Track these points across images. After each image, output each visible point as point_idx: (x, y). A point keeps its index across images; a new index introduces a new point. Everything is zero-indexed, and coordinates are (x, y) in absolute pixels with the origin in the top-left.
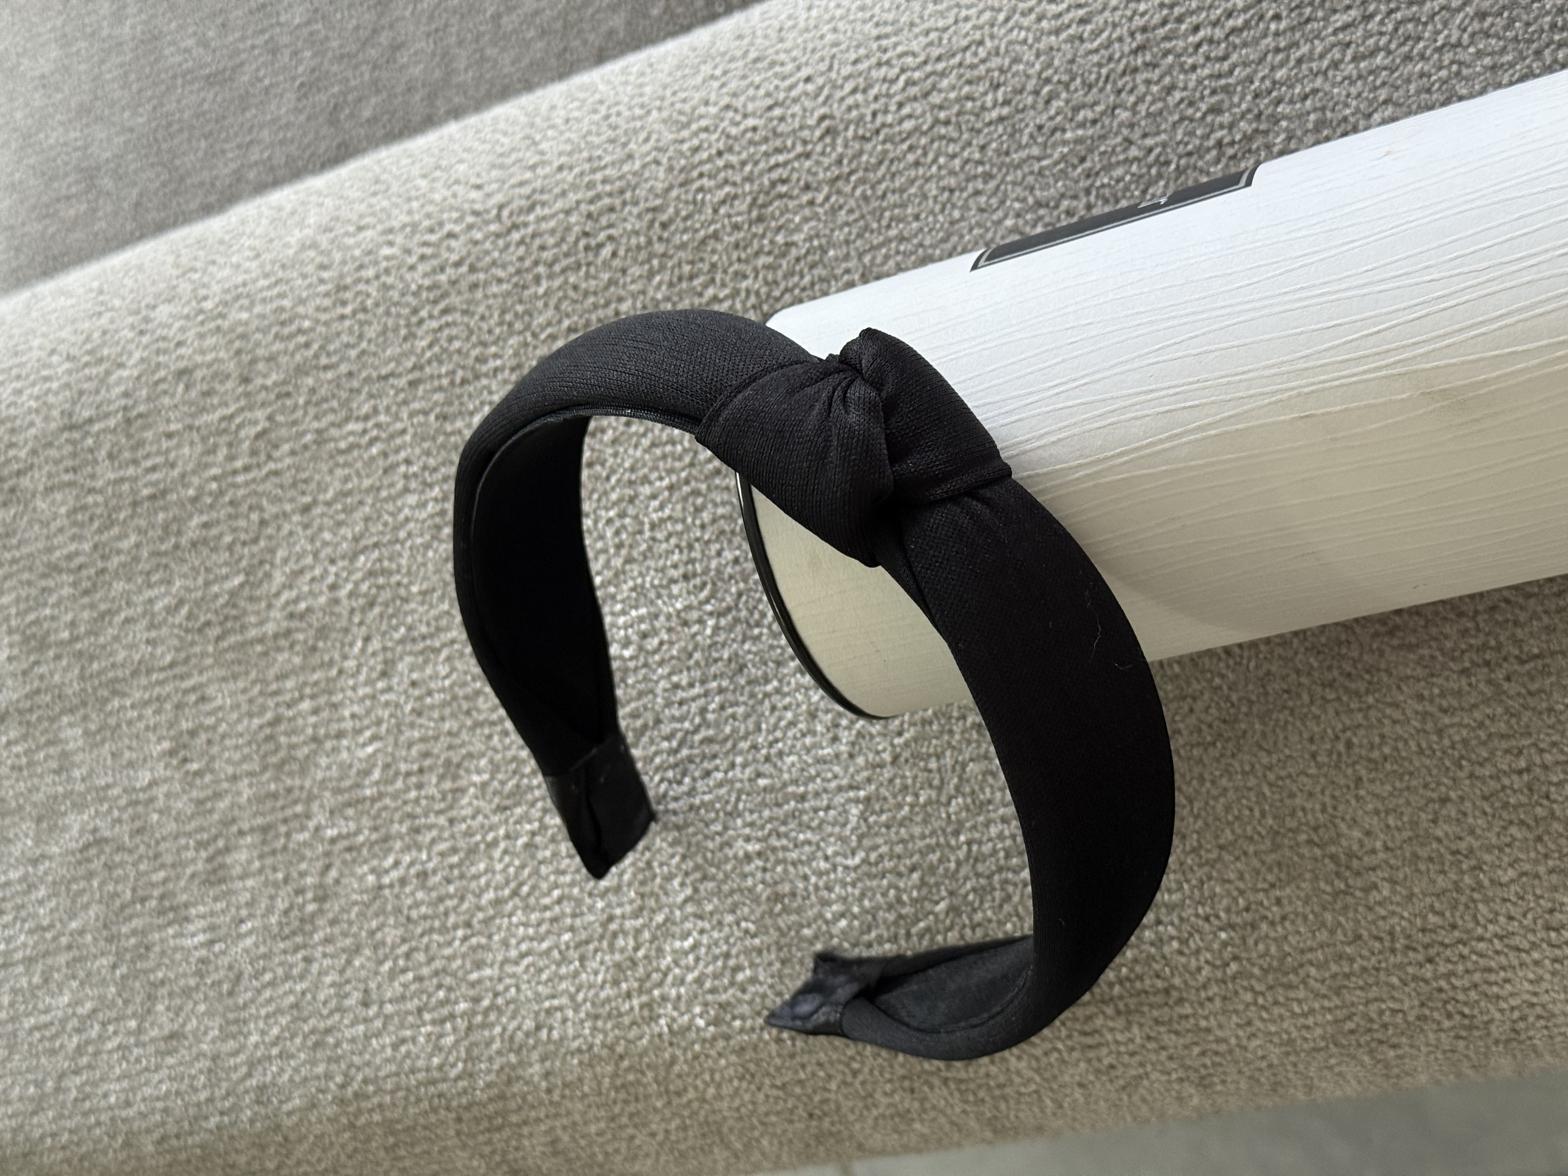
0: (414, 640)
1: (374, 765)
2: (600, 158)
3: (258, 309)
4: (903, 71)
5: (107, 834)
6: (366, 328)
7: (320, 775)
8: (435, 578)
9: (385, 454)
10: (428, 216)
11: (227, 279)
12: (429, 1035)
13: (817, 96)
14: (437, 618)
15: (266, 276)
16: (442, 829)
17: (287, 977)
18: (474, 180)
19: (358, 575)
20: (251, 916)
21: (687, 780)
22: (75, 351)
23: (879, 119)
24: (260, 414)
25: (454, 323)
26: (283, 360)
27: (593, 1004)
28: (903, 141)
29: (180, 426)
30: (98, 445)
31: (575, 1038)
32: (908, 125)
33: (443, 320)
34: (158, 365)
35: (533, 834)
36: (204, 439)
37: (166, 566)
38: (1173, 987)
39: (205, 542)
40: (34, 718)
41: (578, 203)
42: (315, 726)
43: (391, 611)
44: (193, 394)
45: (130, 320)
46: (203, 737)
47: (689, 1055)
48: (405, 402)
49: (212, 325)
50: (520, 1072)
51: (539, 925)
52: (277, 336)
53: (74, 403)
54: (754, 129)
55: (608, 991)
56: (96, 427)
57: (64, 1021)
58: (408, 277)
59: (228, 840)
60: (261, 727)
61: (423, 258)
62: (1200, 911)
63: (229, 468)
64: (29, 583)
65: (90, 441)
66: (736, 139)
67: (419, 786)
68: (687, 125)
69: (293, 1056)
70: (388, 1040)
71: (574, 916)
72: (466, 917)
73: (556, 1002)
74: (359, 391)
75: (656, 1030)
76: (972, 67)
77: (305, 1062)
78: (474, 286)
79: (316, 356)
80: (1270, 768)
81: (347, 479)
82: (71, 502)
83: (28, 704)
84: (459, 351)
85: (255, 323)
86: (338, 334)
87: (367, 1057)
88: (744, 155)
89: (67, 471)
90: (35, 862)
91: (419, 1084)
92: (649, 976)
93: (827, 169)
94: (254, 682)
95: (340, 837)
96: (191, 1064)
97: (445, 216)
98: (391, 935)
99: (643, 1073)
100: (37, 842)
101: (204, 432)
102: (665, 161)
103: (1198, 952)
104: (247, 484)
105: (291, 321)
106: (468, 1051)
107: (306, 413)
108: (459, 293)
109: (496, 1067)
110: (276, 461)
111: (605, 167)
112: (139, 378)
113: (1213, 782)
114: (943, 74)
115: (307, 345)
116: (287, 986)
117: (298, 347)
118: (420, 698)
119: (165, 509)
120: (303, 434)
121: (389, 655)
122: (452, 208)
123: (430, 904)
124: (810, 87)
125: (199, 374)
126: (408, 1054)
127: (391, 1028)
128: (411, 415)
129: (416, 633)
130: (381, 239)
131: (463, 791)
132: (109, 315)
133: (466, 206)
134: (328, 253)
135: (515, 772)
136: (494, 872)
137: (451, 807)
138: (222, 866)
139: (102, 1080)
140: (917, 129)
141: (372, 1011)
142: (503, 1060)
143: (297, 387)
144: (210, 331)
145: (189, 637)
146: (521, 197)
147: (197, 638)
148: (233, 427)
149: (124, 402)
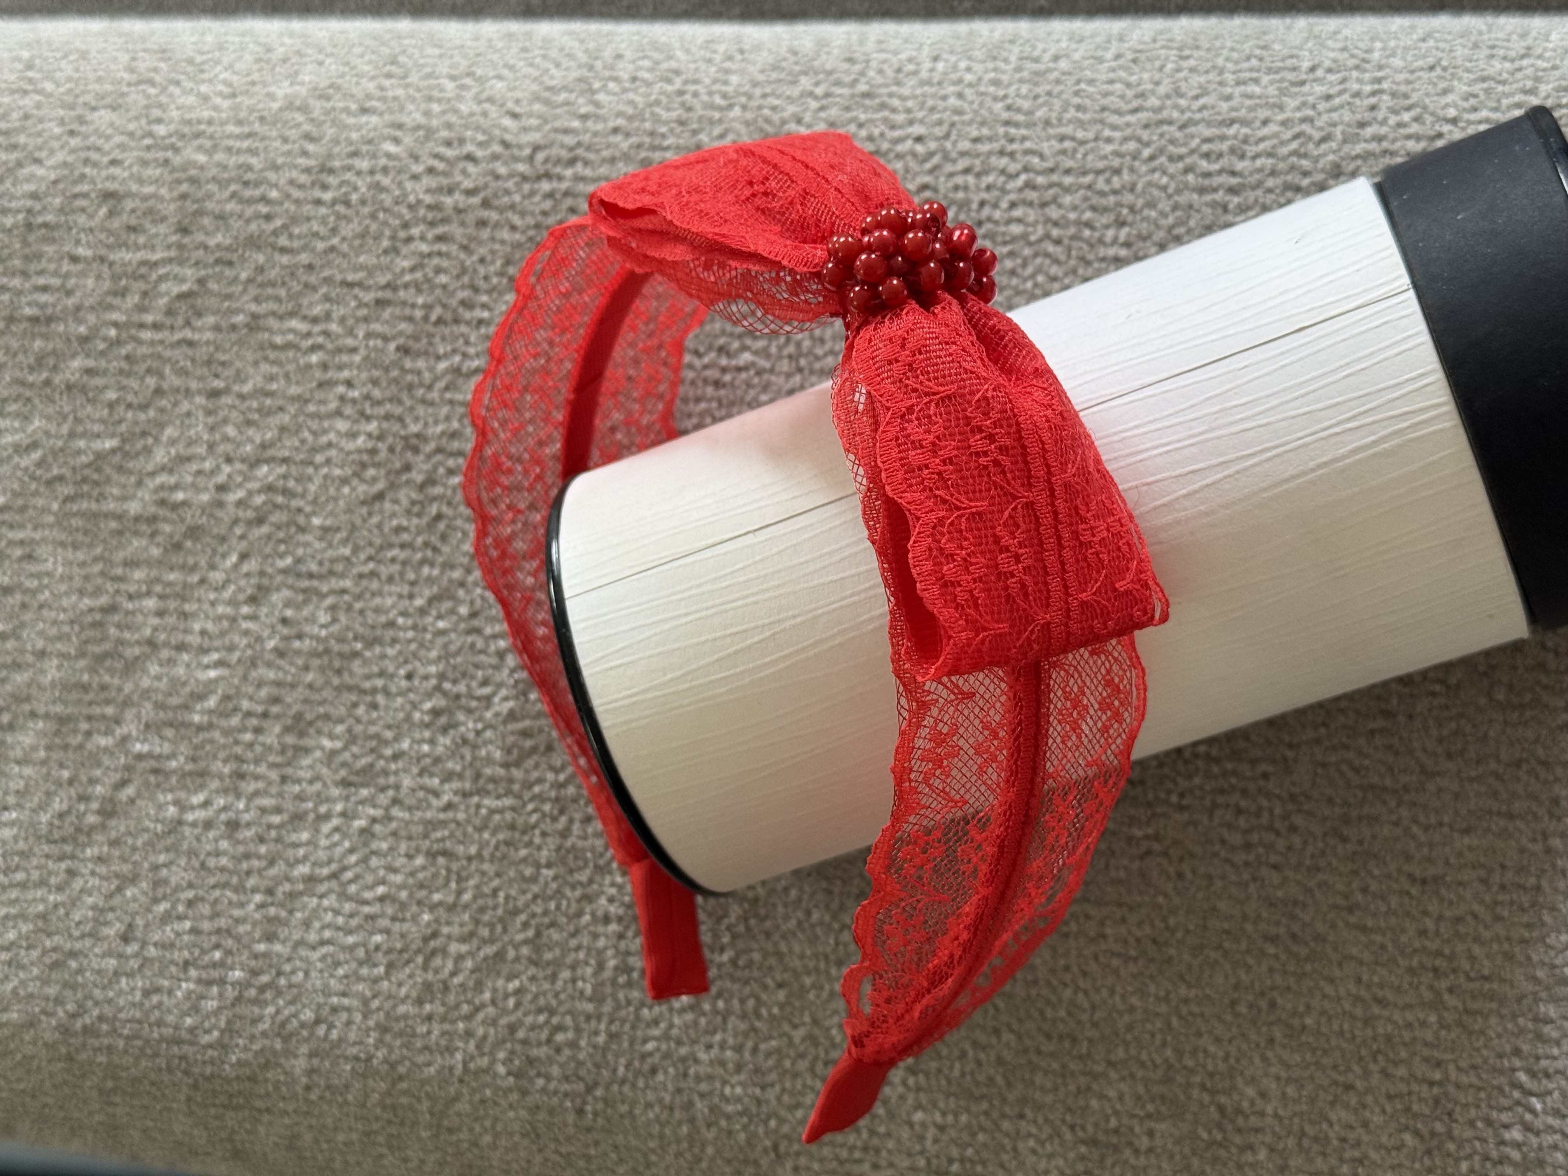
0: (299, 575)
1: (212, 692)
2: (663, 136)
3: (219, 157)
4: (1026, 169)
6: (343, 223)
7: (146, 683)
8: (344, 518)
9: (325, 366)
10: (449, 126)
11: (191, 108)
12: (189, 993)
13: (925, 160)
14: (333, 561)
15: (239, 123)
16: (270, 783)
17: (42, 883)
18: (510, 105)
19: (254, 485)
20: (19, 806)
21: (563, 819)
23: (986, 211)
24: (189, 272)
25: (448, 255)
26: (236, 224)
27: (388, 1014)
28: (1005, 243)
29: (89, 253)
31: (355, 1044)
32: (1016, 229)
33: (437, 247)
34: (83, 176)
35: (374, 820)
36: (115, 278)
37: (29, 400)
39: (84, 390)
42: (155, 629)
43: (281, 535)
44: (116, 224)
45: (62, 112)
46: (18, 597)
47: (477, 1097)
49: (161, 155)
50: (282, 1061)
51: (351, 916)
52: (233, 195)
55: (408, 1008)
58: (409, 185)
59: (15, 717)
60: (91, 610)
61: (431, 171)
63: (136, 318)
67: (258, 731)
69: (23, 967)
70: (140, 984)
71: (394, 919)
72: (271, 884)
73: (346, 1001)
74: (314, 289)
75: (450, 1062)
76: (1102, 194)
77: (37, 978)
79: (275, 233)
81: (272, 378)
84: (444, 287)
85: (214, 171)
86: (308, 219)
91: (162, 1039)
92: (457, 1006)
94: (96, 560)
95: (150, 755)
97: (469, 133)
98: (177, 876)
99: (419, 1100)
101: (118, 269)
103: (1051, 1156)
104: (152, 343)
105: (257, 184)
106: (229, 1022)
107: (245, 290)
108: (463, 224)
109: (256, 1047)
110: (194, 329)
111: (667, 148)
112: (55, 182)
114: (1067, 190)
115: (268, 218)
116: (39, 894)
117: (257, 216)
118: (287, 639)
119: (46, 337)
120: (236, 312)
121: (265, 581)
122: (478, 128)
123: (233, 857)
124: (920, 148)
125: (129, 204)
126: (159, 1005)
127: (149, 973)
128: (369, 335)
129: (303, 569)
130: (386, 131)
131: (307, 751)
132: (37, 97)
133: (497, 132)
134: (319, 124)
135: (372, 751)
136: (316, 846)
137: (289, 764)
140: (1024, 236)
141: (131, 949)
142: (267, 1042)
143: (243, 259)
144: (156, 160)
145: (33, 486)
146: (562, 146)
147: (42, 489)
148: (154, 276)
149: (29, 203)
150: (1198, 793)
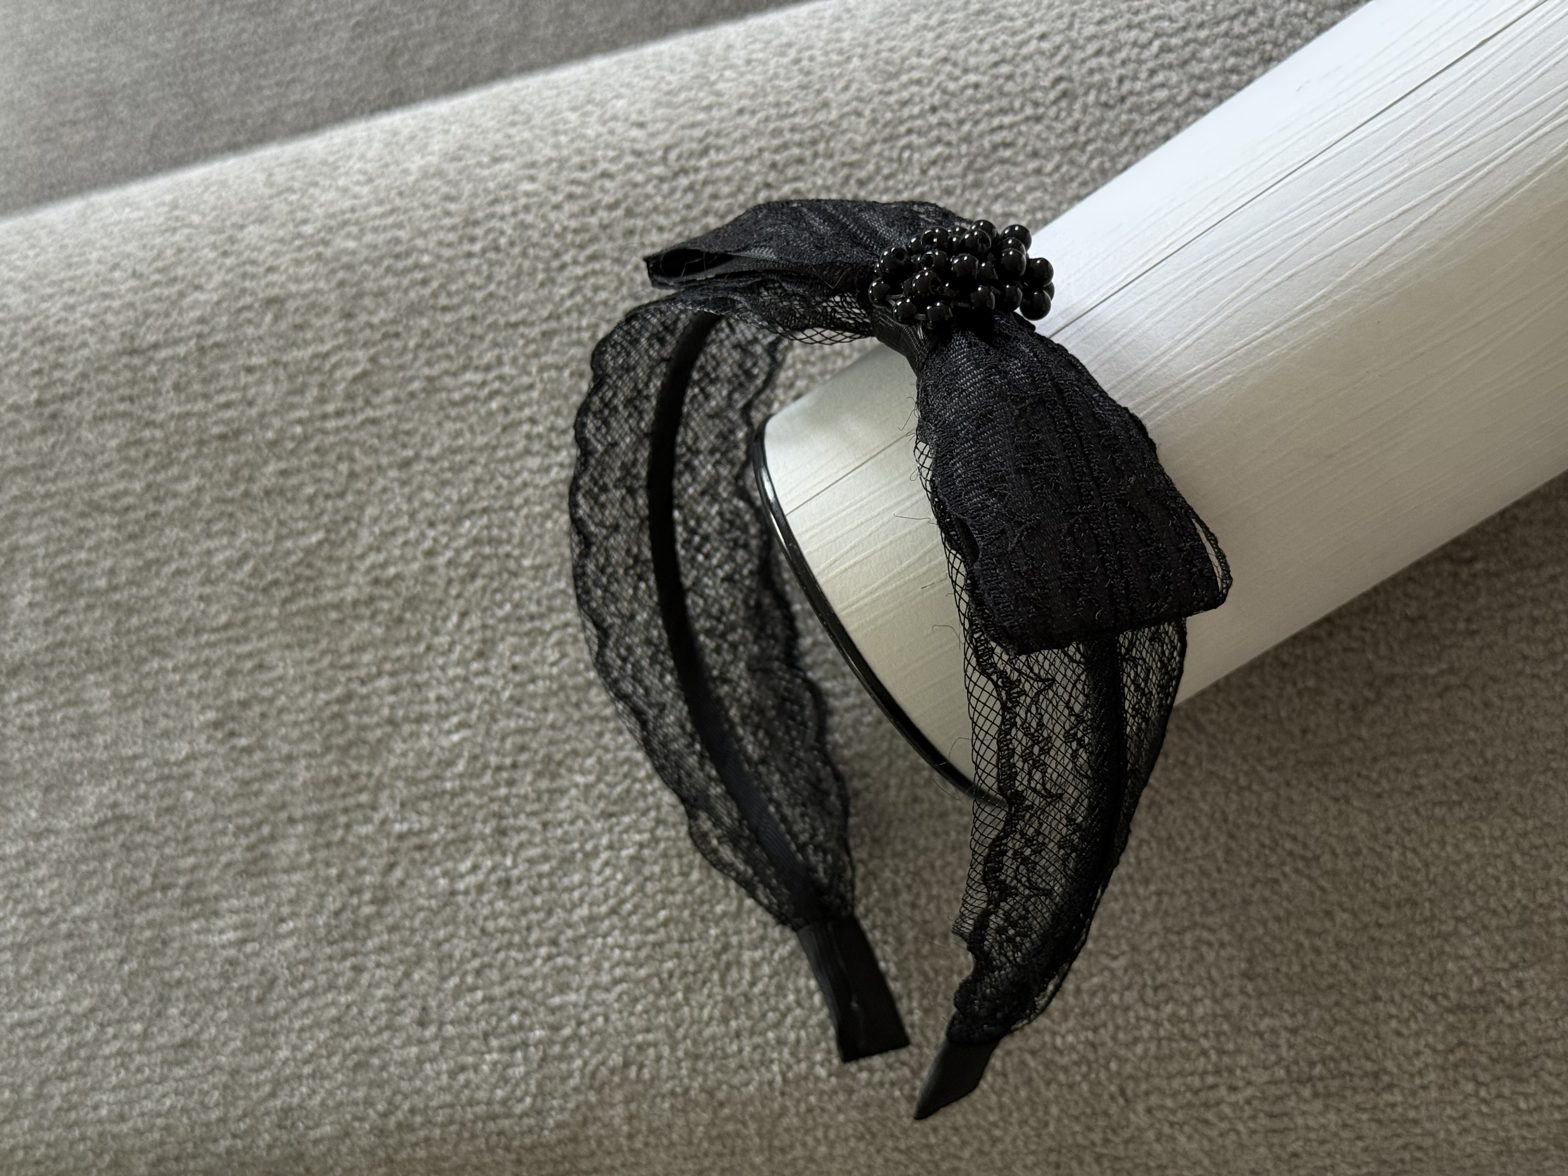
0: (520, 620)
1: (459, 756)
2: (788, 104)
3: (369, 238)
4: (1157, 35)
5: (128, 810)
6: (496, 269)
7: (393, 762)
8: (552, 552)
9: (506, 410)
10: (580, 152)
11: (332, 203)
12: (495, 1064)
13: (1053, 55)
14: (550, 597)
15: (380, 203)
16: (533, 832)
17: (331, 986)
18: (634, 117)
19: (462, 542)
20: (294, 915)
22: (142, 268)
23: (1126, 87)
24: (361, 354)
25: (603, 272)
26: (394, 296)
27: (695, 1042)
28: (1153, 111)
29: (263, 360)
30: (163, 373)
31: (669, 1078)
32: (1161, 95)
33: (590, 267)
34: (244, 291)
35: (641, 846)
36: (291, 378)
37: (231, 515)
38: (1385, 1071)
39: (282, 492)
40: (53, 674)
41: (761, 150)
42: (392, 707)
43: (495, 584)
44: (283, 326)
45: (212, 238)
46: (257, 709)
47: (803, 1107)
48: (537, 355)
49: (311, 252)
50: (599, 1113)
51: (638, 948)
52: (388, 270)
53: (138, 325)
54: (977, 86)
55: (714, 1029)
56: (163, 354)
57: (53, 1020)
58: (552, 216)
59: (275, 826)
60: (328, 703)
61: (570, 197)
62: (1427, 988)
63: (318, 411)
64: (64, 522)
65: (153, 369)
66: (953, 95)
67: (511, 783)
68: (895, 76)
69: (329, 1077)
70: (444, 1067)
71: (681, 941)
72: (552, 934)
73: (650, 1037)
74: (481, 338)
75: (768, 1076)
76: (1241, 37)
77: (343, 1084)
78: (630, 232)
79: (435, 295)
80: (1525, 835)
81: (458, 434)
82: (124, 435)
83: (48, 657)
84: (605, 303)
85: (365, 253)
86: (463, 273)
87: (418, 1083)
88: (962, 114)
89: (122, 399)
90: (38, 837)
91: (477, 1118)
92: (764, 1015)
93: (1060, 136)
94: (324, 653)
95: (410, 833)
96: (205, 1076)
97: (600, 153)
98: (460, 948)
99: (745, 1124)
100: (44, 813)
101: (292, 369)
102: (867, 112)
103: (1418, 1034)
104: (337, 431)
105: (408, 254)
106: (540, 1085)
107: (416, 358)
108: (611, 238)
109: (571, 1105)
110: (374, 408)
111: (795, 114)
112: (219, 303)
113: (1456, 847)
114: (1205, 43)
115: (425, 282)
116: (330, 997)
117: (413, 284)
118: (521, 685)
119: (236, 451)
120: (411, 379)
121: (489, 634)
122: (607, 146)
123: (510, 916)
124: (1045, 45)
125: (291, 305)
126: (467, 1084)
127: (450, 1053)
128: (542, 369)
129: (523, 612)
130: (521, 173)
131: (563, 792)
132: (186, 231)
133: (626, 145)
134: (456, 184)
135: (626, 776)
136: (590, 885)
137: (547, 810)
138: (264, 856)
139: (93, 1089)
140: (1171, 99)
141: (429, 1033)
142: (581, 1098)
143: (408, 328)
144: (309, 258)
145: (251, 597)
146: (692, 139)
147: (260, 598)
148: (327, 366)
149: (199, 328)
150: (1485, 613)
